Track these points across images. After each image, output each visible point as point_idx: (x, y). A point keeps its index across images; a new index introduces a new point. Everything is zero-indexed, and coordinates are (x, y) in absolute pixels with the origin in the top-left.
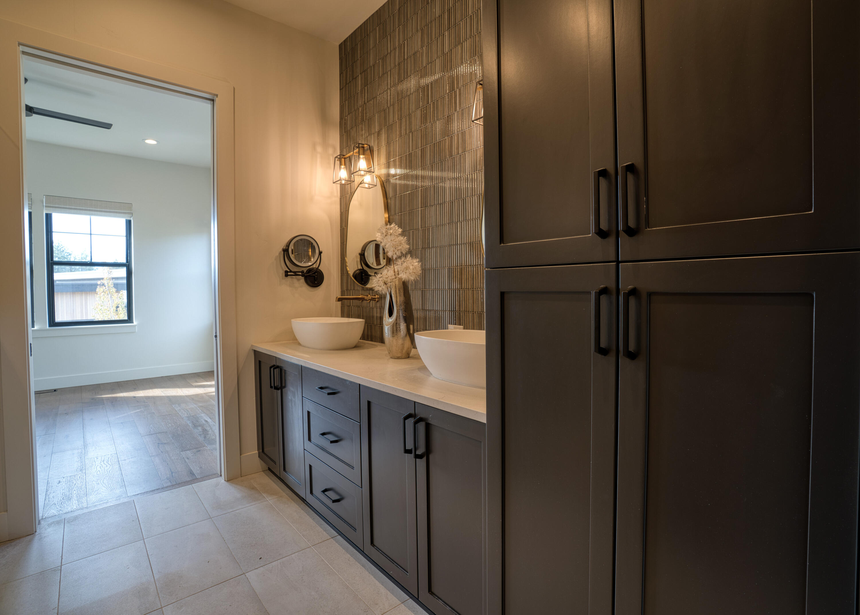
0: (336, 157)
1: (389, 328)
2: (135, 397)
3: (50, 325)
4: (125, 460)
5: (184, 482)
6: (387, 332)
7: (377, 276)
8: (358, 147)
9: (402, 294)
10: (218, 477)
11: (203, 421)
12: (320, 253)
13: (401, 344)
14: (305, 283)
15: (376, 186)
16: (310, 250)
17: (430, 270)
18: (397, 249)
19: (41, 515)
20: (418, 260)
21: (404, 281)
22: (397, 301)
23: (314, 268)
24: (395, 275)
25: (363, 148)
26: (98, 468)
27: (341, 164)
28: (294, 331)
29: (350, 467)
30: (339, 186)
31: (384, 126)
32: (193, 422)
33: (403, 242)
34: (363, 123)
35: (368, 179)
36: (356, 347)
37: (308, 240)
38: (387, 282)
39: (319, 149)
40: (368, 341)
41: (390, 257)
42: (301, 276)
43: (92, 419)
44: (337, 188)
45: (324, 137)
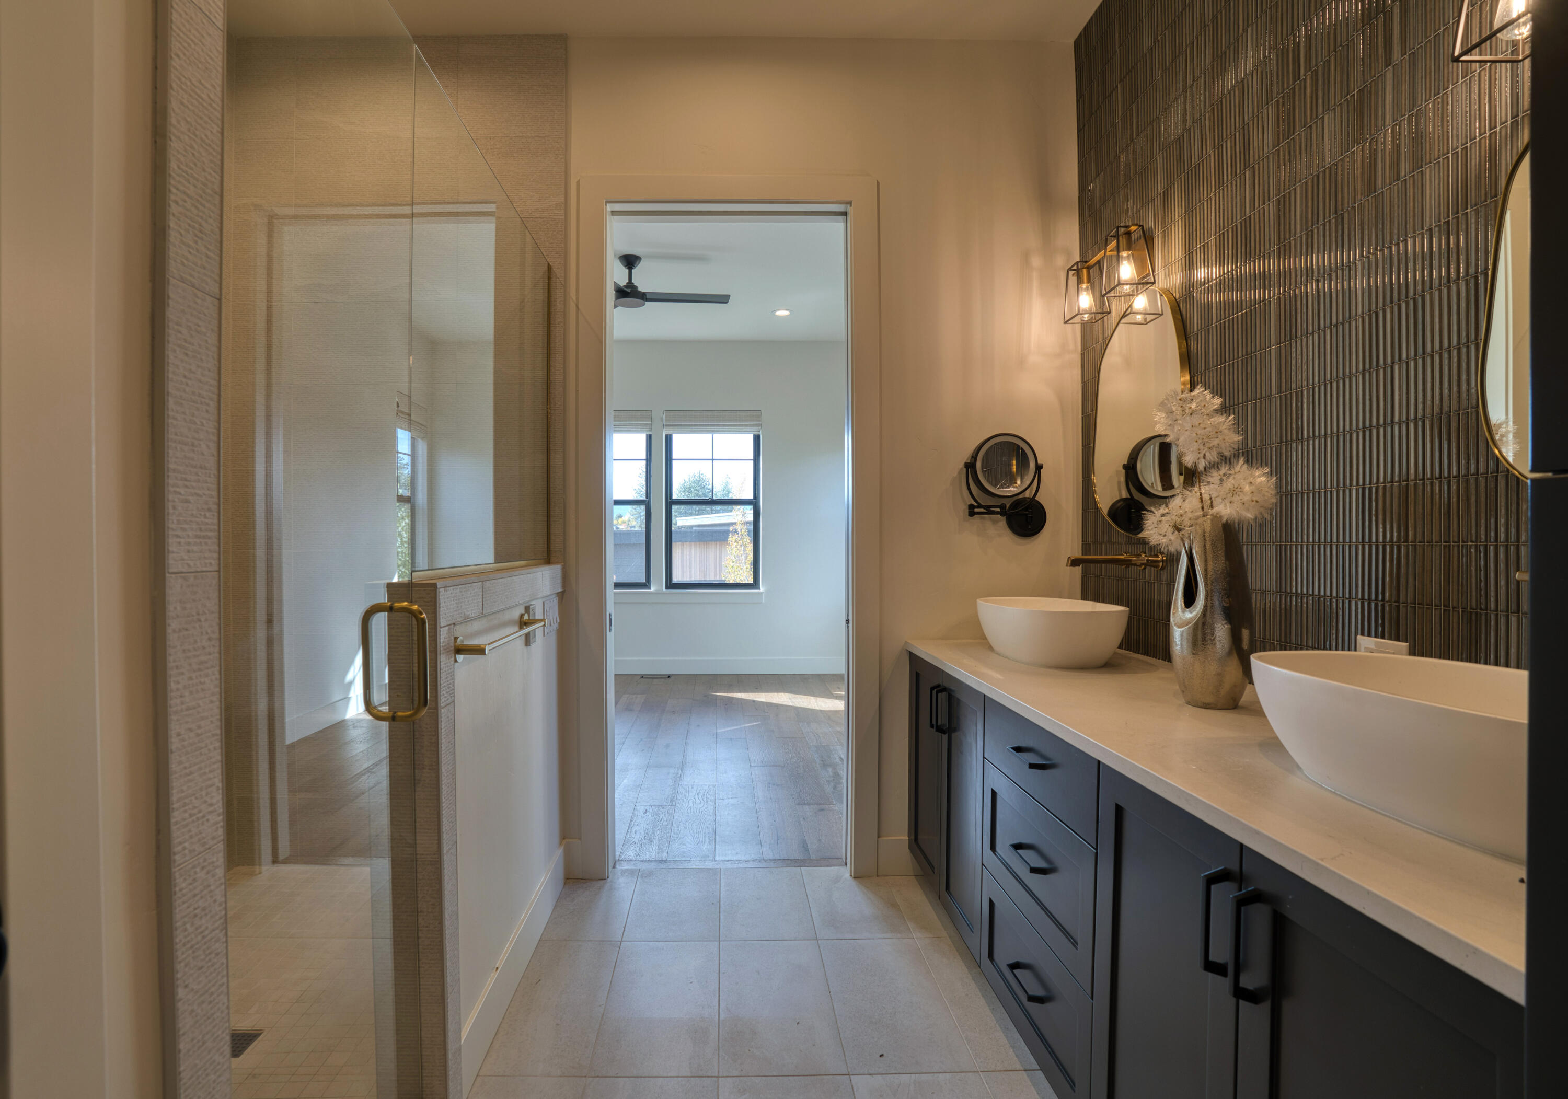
0: (1070, 269)
1: (1185, 634)
2: (754, 701)
3: (667, 588)
4: (723, 799)
5: (791, 860)
6: (1179, 643)
7: (1156, 512)
8: (1117, 236)
9: (1222, 554)
10: (841, 866)
11: (838, 760)
12: (1039, 468)
13: (1214, 673)
14: (1008, 529)
15: (1161, 315)
16: (1014, 462)
17: (1302, 494)
18: (1207, 445)
19: (617, 854)
20: (1267, 470)
21: (1227, 521)
22: (1206, 570)
23: (1026, 498)
24: (1203, 508)
25: (1127, 236)
26: (691, 805)
27: (1080, 281)
28: (981, 621)
29: (1070, 941)
30: (1078, 327)
31: (1179, 174)
32: (822, 757)
33: (1223, 427)
34: (1129, 186)
35: (1141, 302)
36: (1108, 665)
37: (1015, 444)
38: (1180, 524)
39: (1036, 261)
40: (1139, 653)
41: (1189, 465)
42: (999, 515)
43: (698, 726)
44: (1074, 333)
45: (1047, 235)
